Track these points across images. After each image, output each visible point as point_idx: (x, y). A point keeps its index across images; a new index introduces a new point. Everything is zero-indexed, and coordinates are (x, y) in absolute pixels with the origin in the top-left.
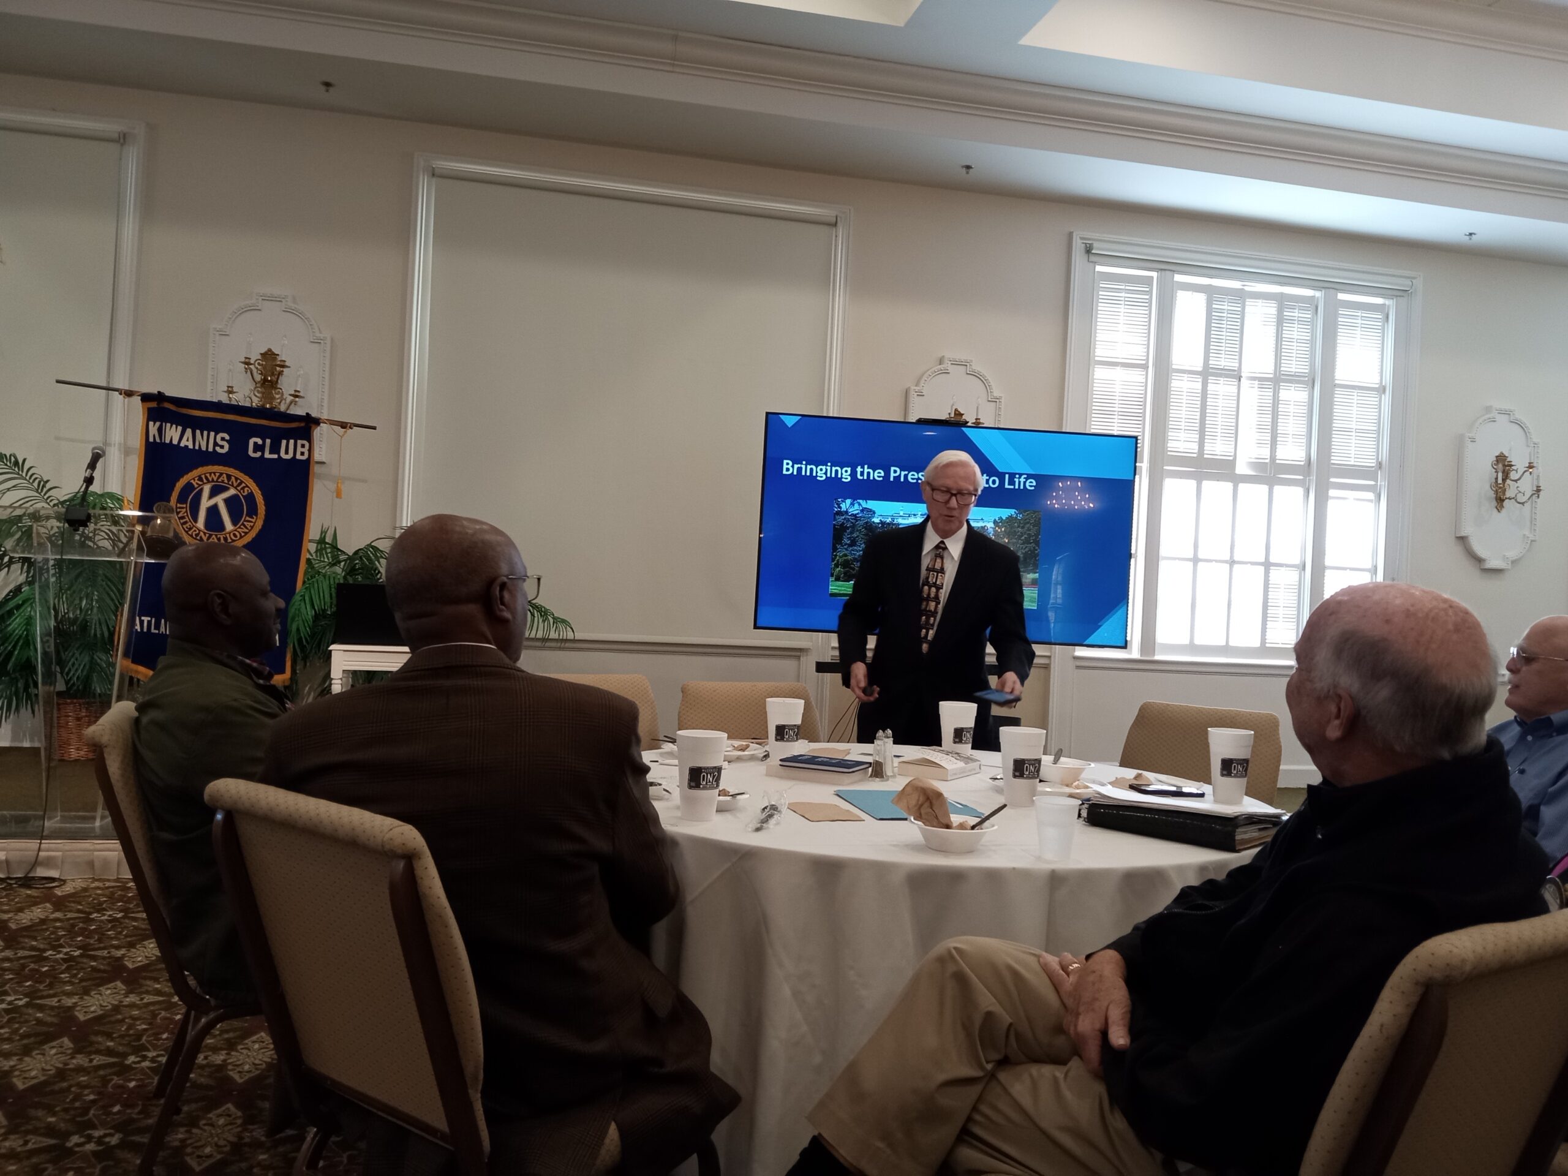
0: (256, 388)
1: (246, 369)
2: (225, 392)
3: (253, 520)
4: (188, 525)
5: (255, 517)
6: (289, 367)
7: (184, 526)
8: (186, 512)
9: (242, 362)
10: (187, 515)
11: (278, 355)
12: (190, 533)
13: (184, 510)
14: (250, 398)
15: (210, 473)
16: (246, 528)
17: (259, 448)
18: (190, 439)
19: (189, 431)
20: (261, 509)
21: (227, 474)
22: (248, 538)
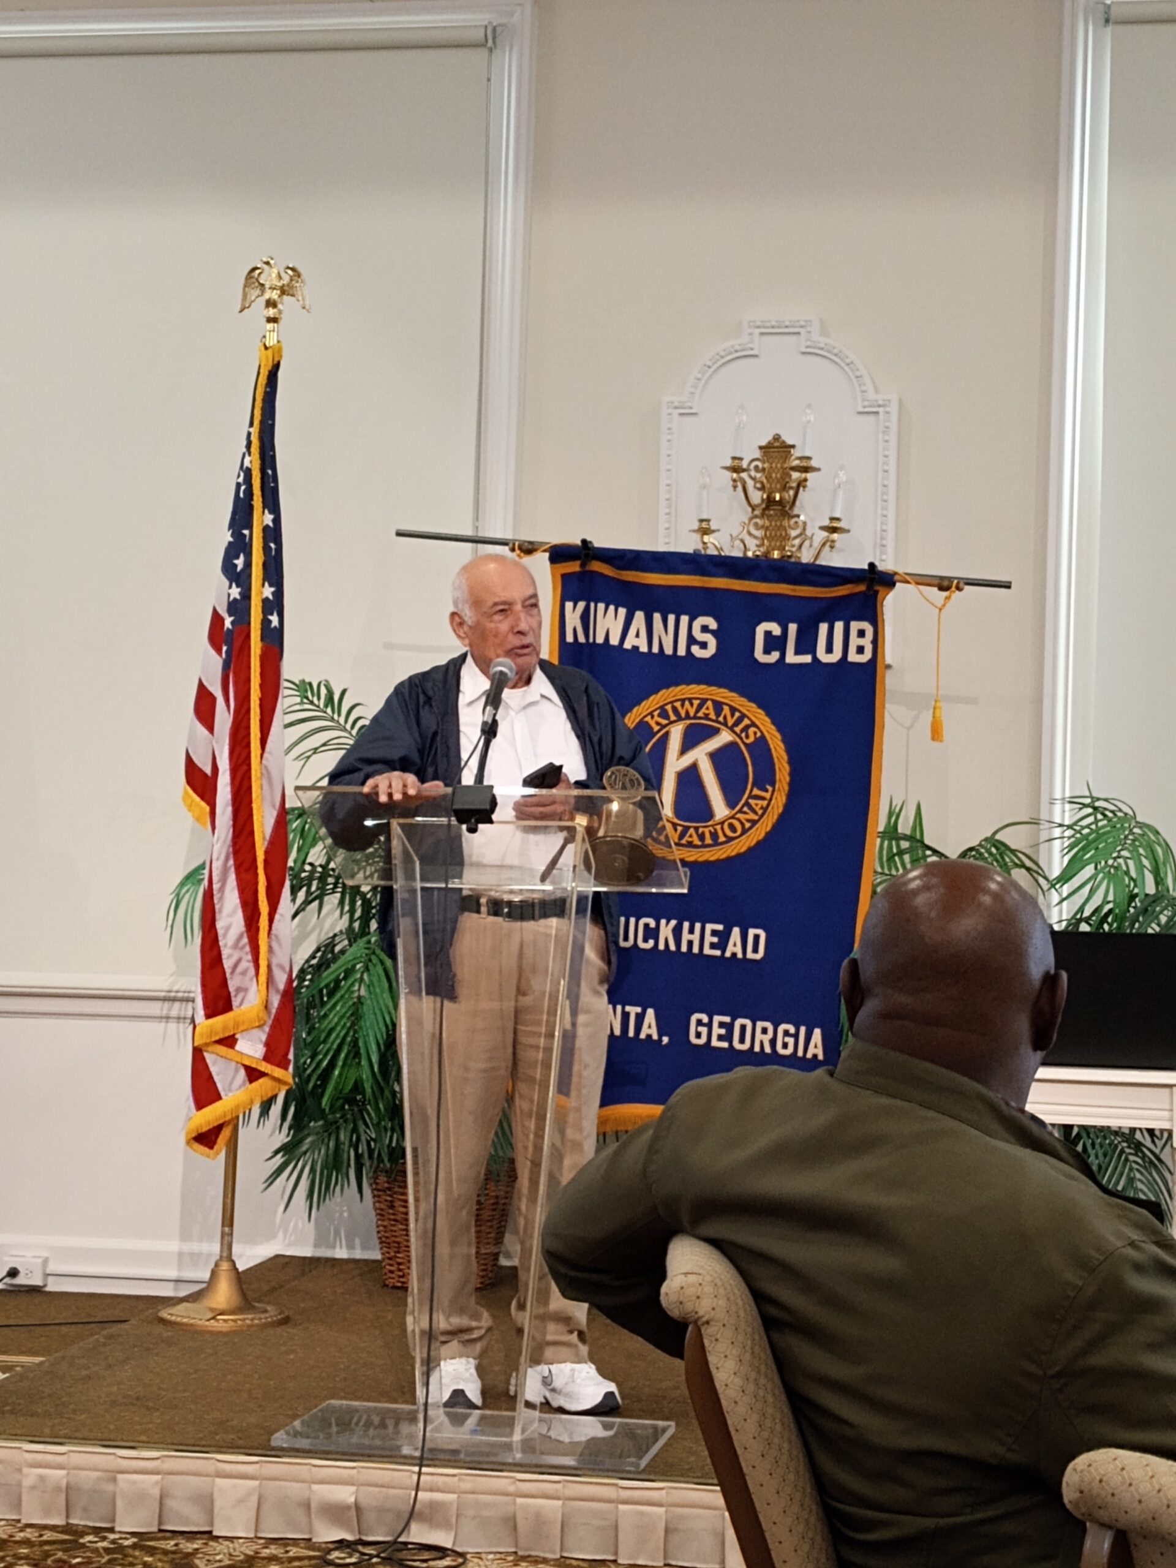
0: (751, 519)
1: (734, 481)
2: (694, 531)
6: (818, 470)
9: (727, 468)
11: (793, 446)
14: (743, 541)
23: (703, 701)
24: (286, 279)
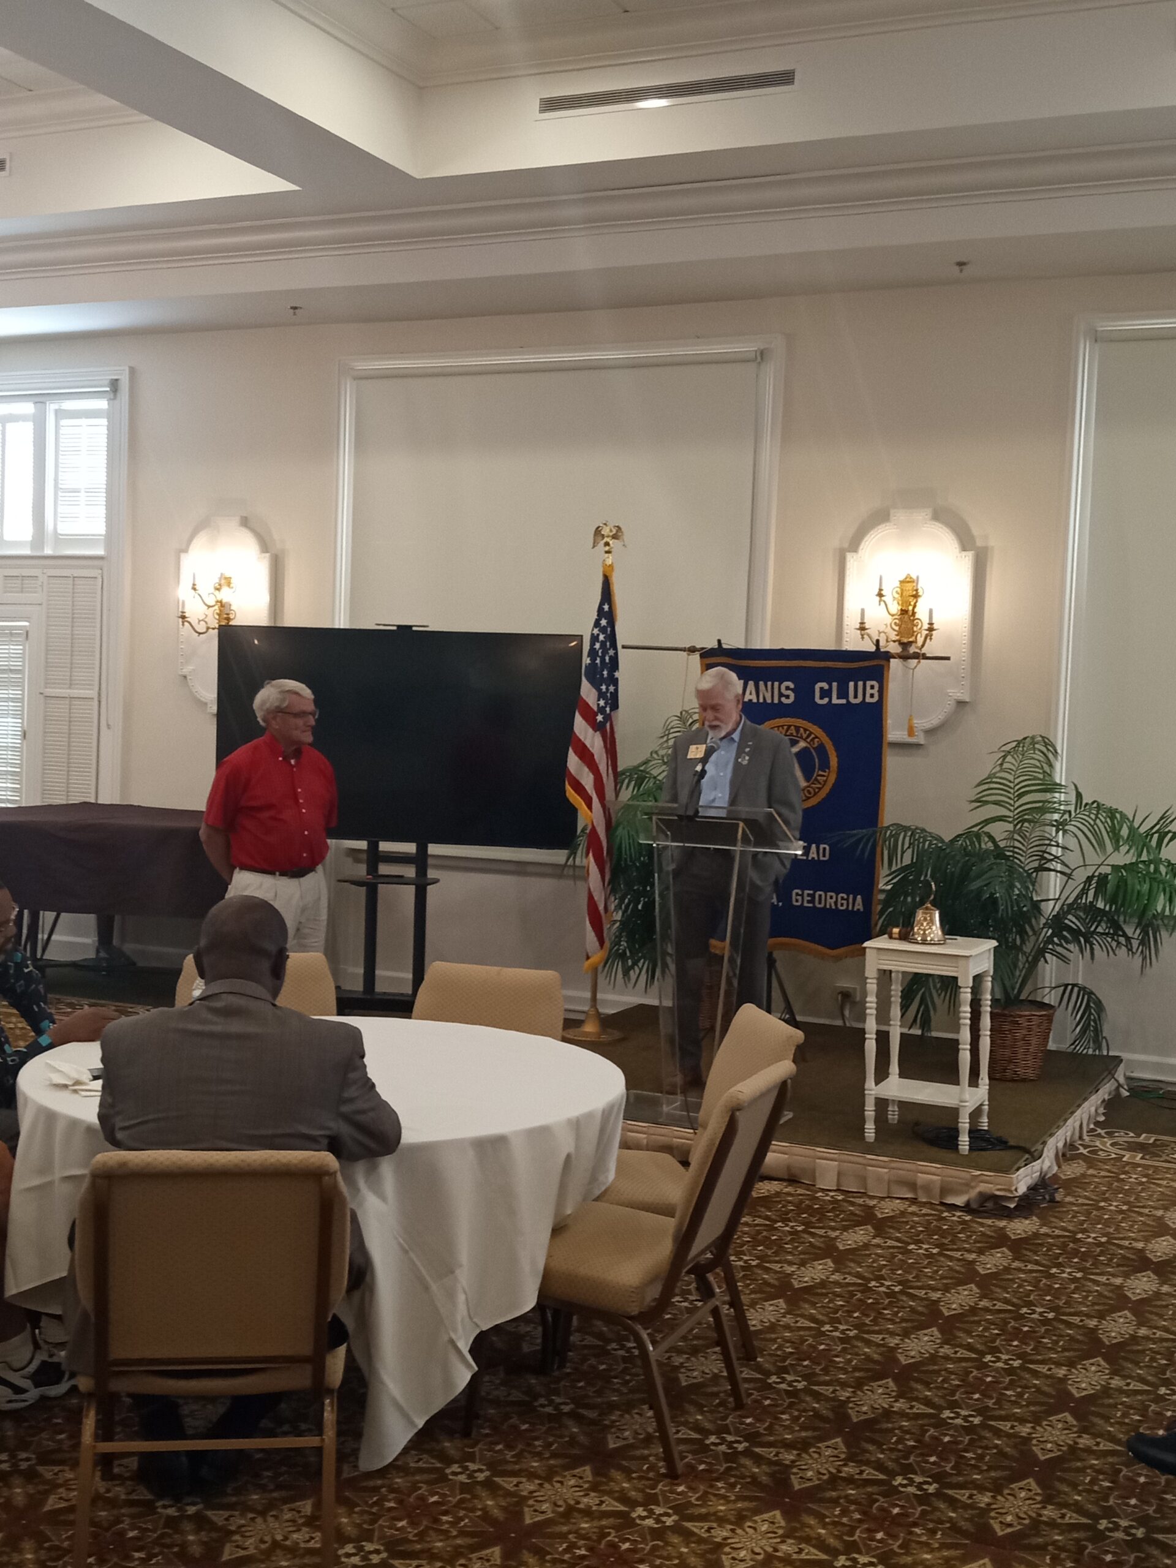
3: (826, 774)
5: (827, 771)
15: (778, 727)
16: (820, 783)
17: (825, 693)
18: (754, 692)
19: (751, 684)
20: (834, 761)
21: (795, 726)
22: (823, 794)
23: (790, 726)
24: (614, 531)
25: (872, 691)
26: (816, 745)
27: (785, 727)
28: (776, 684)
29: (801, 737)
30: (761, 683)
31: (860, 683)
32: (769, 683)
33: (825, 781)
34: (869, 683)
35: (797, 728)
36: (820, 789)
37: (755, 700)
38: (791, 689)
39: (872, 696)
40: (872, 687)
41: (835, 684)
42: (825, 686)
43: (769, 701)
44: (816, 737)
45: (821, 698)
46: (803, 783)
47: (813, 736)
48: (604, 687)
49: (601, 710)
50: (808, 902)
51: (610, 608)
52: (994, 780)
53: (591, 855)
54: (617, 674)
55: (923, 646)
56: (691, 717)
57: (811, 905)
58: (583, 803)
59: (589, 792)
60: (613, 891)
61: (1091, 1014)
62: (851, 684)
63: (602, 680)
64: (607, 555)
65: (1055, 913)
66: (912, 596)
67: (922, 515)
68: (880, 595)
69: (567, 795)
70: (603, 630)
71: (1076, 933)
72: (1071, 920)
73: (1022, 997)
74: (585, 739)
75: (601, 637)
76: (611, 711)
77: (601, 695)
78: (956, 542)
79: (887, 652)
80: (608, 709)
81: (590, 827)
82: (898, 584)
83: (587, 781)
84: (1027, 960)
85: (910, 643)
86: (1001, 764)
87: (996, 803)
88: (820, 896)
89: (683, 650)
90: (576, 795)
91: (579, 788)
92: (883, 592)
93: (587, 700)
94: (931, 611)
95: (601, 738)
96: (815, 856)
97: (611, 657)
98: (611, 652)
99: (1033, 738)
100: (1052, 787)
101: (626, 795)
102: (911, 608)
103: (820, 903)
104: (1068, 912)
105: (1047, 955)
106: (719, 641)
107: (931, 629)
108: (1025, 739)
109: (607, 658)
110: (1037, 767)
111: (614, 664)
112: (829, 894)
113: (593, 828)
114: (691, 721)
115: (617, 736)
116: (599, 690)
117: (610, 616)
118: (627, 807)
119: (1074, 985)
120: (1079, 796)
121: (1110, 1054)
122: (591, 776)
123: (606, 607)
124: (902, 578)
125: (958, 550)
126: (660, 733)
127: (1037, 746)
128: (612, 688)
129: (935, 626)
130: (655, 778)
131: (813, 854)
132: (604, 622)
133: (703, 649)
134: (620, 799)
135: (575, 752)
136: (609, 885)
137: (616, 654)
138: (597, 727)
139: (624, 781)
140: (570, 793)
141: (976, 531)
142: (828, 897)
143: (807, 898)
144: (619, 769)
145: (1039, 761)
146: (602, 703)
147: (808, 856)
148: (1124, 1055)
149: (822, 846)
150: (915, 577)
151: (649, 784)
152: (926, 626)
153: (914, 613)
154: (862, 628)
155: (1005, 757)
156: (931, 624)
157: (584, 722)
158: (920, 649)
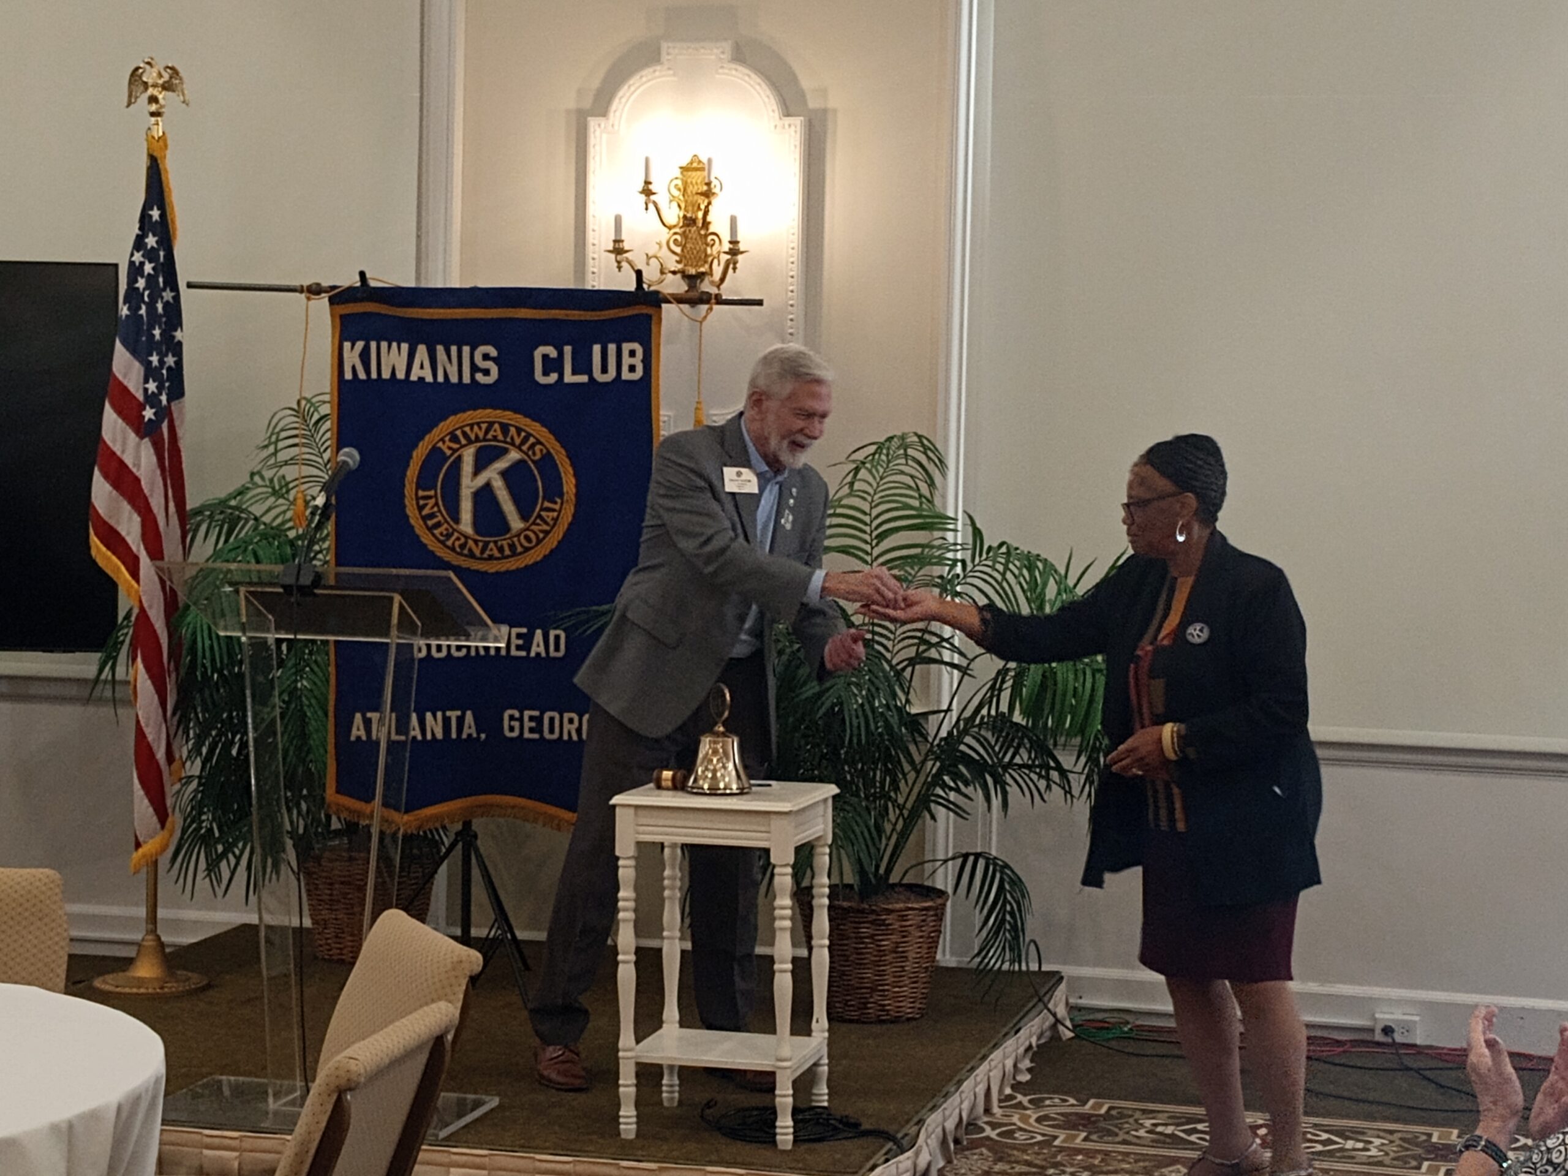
3: (557, 507)
4: (442, 529)
5: (559, 501)
7: (436, 532)
8: (436, 504)
10: (440, 511)
12: (449, 543)
13: (432, 502)
15: (471, 426)
16: (547, 523)
17: (552, 365)
18: (427, 364)
19: (422, 350)
20: (569, 484)
21: (501, 424)
22: (552, 542)
23: (491, 424)
24: (166, 77)
25: (632, 361)
26: (538, 457)
27: (484, 426)
28: (466, 349)
29: (513, 444)
30: (440, 349)
31: (612, 348)
32: (454, 349)
33: (556, 520)
34: (626, 347)
35: (505, 428)
36: (547, 533)
37: (429, 379)
38: (494, 360)
39: (632, 368)
40: (632, 354)
41: (568, 349)
42: (552, 352)
43: (454, 379)
44: (539, 442)
45: (546, 373)
46: (516, 523)
47: (532, 440)
48: (154, 359)
49: (151, 400)
50: (531, 730)
51: (163, 215)
52: (839, 511)
53: (139, 659)
54: (178, 335)
55: (722, 280)
56: (316, 410)
57: (536, 736)
58: (123, 568)
59: (134, 549)
60: (183, 721)
61: (1005, 900)
62: (597, 349)
63: (152, 346)
64: (153, 119)
65: (943, 733)
66: (702, 194)
67: (716, 53)
68: (647, 192)
69: (93, 553)
70: (151, 255)
71: (979, 768)
72: (970, 745)
73: (894, 879)
74: (123, 452)
75: (148, 268)
76: (168, 401)
77: (150, 373)
78: (773, 101)
79: (657, 293)
80: (164, 398)
81: (136, 611)
82: (677, 173)
83: (130, 527)
84: (901, 814)
85: (701, 276)
86: (852, 484)
87: (844, 550)
88: (552, 720)
89: (300, 290)
90: (109, 553)
91: (114, 540)
92: (651, 187)
93: (125, 383)
94: (733, 221)
95: (152, 451)
96: (542, 649)
97: (166, 305)
98: (168, 295)
99: (903, 437)
100: (935, 521)
101: (203, 549)
102: (700, 215)
103: (552, 731)
104: (965, 732)
105: (932, 805)
106: (362, 274)
107: (734, 252)
108: (890, 439)
109: (160, 306)
110: (909, 487)
111: (173, 316)
112: (566, 716)
113: (142, 609)
114: (316, 417)
115: (183, 444)
116: (148, 365)
117: (164, 231)
118: (204, 573)
119: (977, 856)
120: (977, 533)
121: (1044, 969)
122: (137, 519)
123: (155, 214)
124: (684, 164)
125: (776, 114)
126: (261, 438)
127: (910, 451)
128: (170, 360)
129: (742, 247)
130: (256, 519)
131: (538, 647)
132: (151, 241)
133: (334, 288)
134: (192, 559)
135: (106, 476)
136: (174, 714)
137: (177, 298)
138: (144, 430)
139: (199, 525)
140: (98, 549)
141: (806, 83)
142: (566, 720)
143: (527, 724)
144: (189, 506)
145: (912, 477)
146: (152, 386)
147: (529, 651)
148: (1067, 970)
149: (552, 634)
150: (705, 161)
151: (245, 531)
152: (726, 246)
153: (706, 224)
154: (618, 250)
155: (857, 470)
156: (734, 242)
157: (120, 421)
158: (718, 287)
